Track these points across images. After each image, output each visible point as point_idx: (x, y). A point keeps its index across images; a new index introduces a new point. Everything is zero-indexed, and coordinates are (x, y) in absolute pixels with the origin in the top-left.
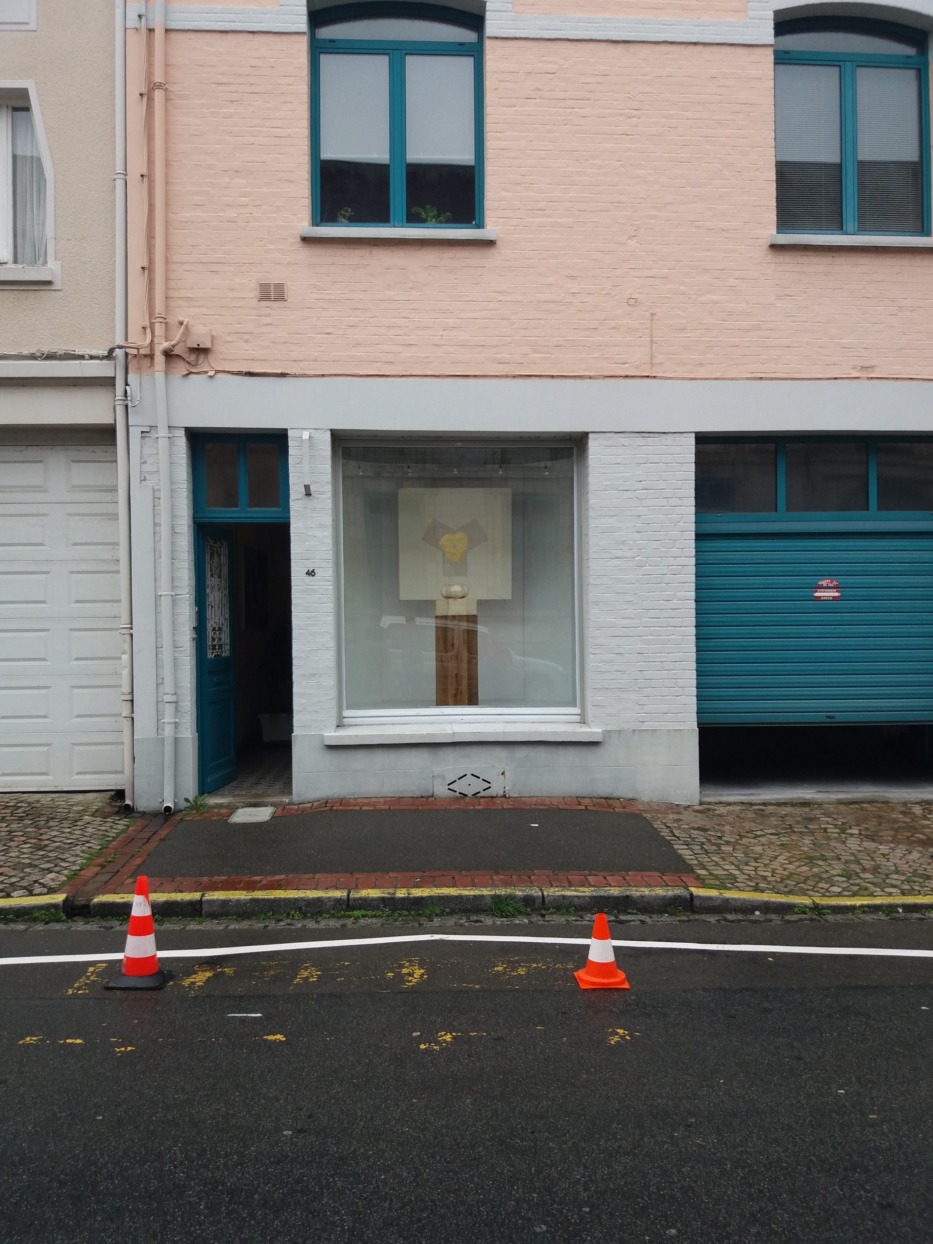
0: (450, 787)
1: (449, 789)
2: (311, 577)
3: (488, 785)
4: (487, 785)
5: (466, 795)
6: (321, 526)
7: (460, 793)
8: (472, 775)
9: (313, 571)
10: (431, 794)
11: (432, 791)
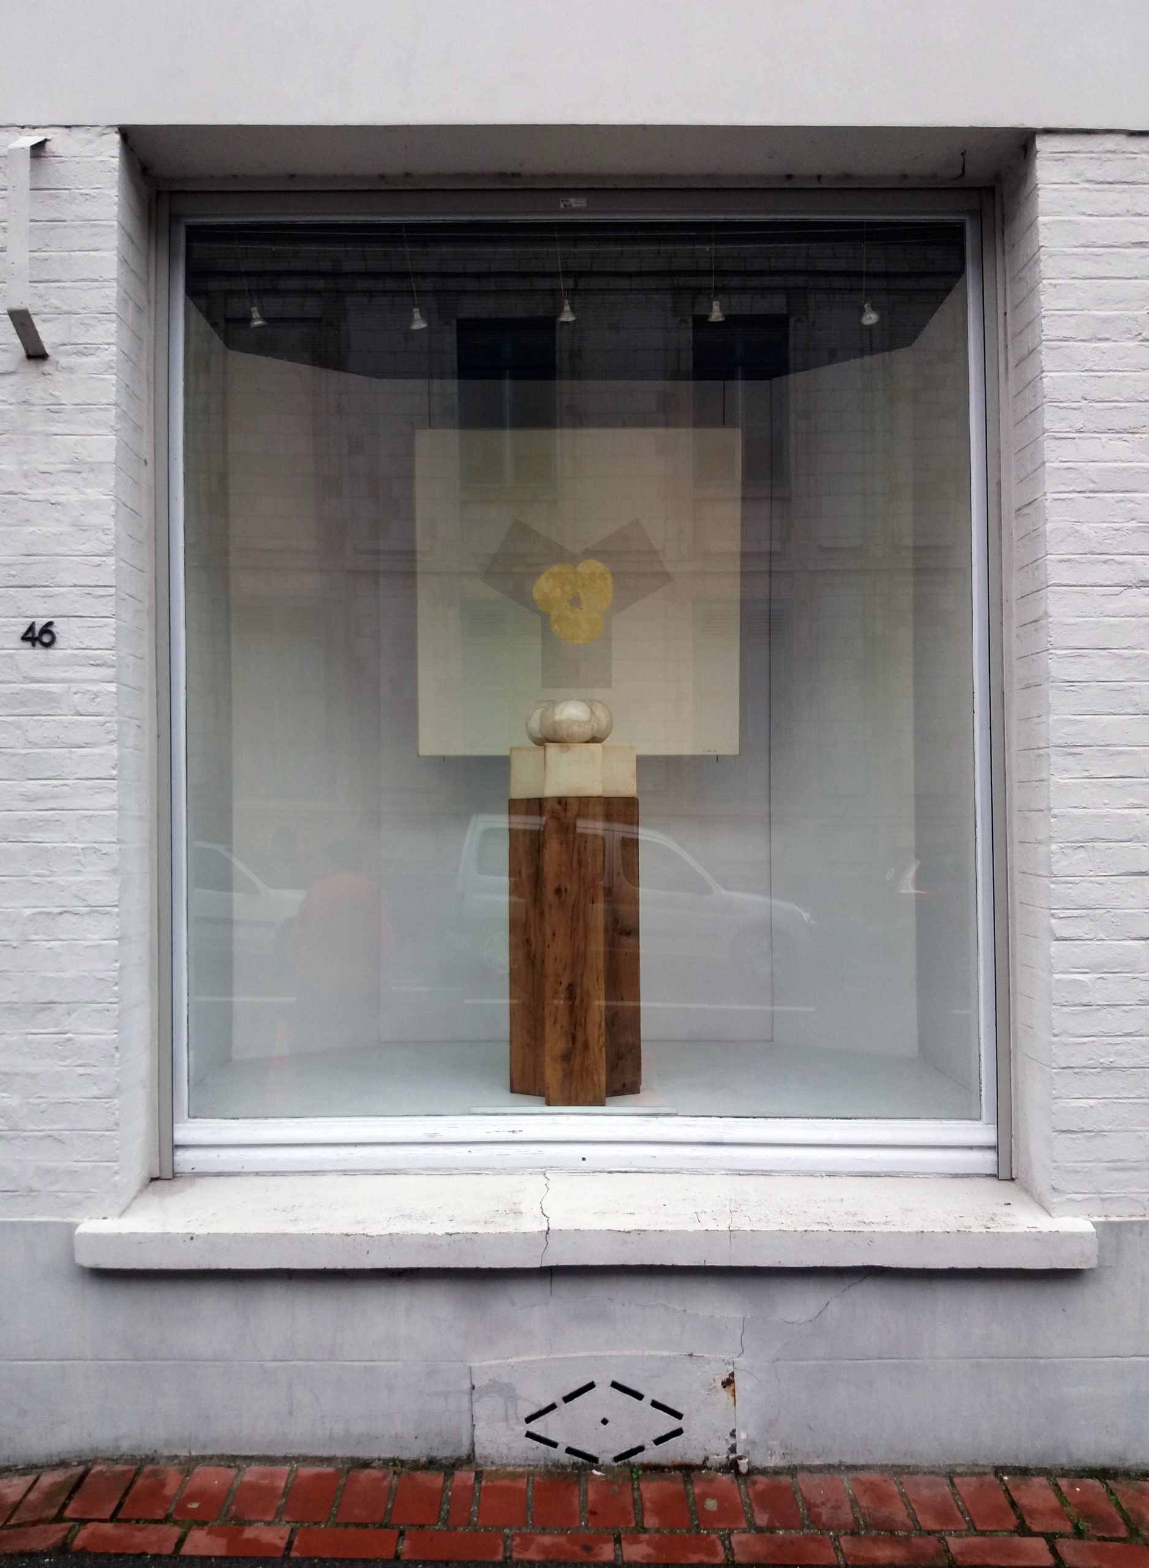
0: (536, 1427)
1: (529, 1435)
2: (39, 652)
3: (673, 1424)
4: (669, 1424)
5: (593, 1459)
6: (80, 468)
7: (569, 1451)
8: (615, 1385)
9: (47, 629)
10: (464, 1451)
11: (466, 1442)
